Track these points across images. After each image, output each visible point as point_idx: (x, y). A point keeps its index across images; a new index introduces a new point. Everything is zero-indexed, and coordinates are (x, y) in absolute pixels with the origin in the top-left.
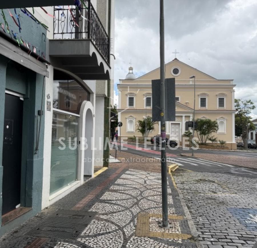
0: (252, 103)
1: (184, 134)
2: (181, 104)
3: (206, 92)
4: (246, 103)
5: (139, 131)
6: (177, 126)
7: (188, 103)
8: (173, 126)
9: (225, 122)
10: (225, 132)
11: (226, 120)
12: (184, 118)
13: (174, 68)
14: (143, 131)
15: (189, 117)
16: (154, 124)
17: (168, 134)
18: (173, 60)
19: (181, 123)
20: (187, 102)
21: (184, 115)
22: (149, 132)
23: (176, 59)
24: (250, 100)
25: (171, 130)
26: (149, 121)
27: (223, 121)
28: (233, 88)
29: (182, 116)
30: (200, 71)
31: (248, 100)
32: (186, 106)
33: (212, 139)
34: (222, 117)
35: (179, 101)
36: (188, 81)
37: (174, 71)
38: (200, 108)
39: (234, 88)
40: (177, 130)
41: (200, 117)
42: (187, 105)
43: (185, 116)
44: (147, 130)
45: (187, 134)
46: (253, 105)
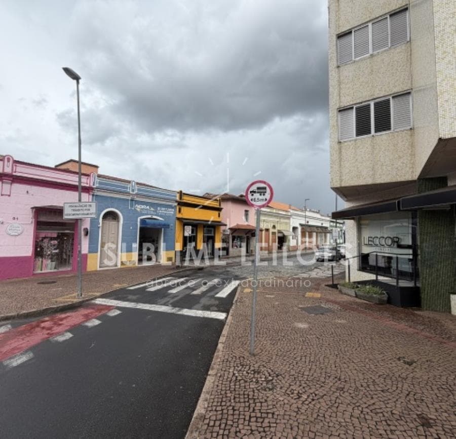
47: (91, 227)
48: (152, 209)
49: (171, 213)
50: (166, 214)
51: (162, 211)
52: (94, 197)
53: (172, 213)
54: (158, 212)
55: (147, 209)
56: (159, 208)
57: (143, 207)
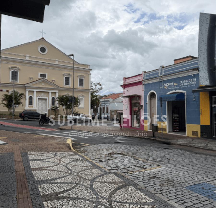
0: (100, 85)
1: (51, 109)
2: (48, 81)
3: (69, 73)
4: (97, 85)
5: (4, 105)
6: (44, 101)
7: (54, 81)
8: (40, 101)
9: (84, 99)
10: (84, 107)
11: (85, 97)
12: (50, 94)
13: (41, 47)
14: (9, 106)
15: (55, 93)
16: (22, 98)
17: (36, 108)
18: (40, 39)
19: (47, 98)
20: (53, 79)
21: (50, 91)
22: (16, 106)
23: (43, 38)
24: (99, 83)
25: (38, 104)
26: (16, 96)
27: (82, 97)
28: (89, 72)
29: (49, 92)
30: (66, 54)
31: (98, 83)
32: (52, 83)
33: (74, 113)
34: (82, 95)
35: (47, 78)
36: (54, 61)
37: (41, 50)
38: (65, 86)
39: (91, 72)
40: (44, 105)
41: (65, 94)
42: (54, 82)
43: (52, 93)
44: (14, 105)
45: (54, 109)
46: (101, 87)
47: (144, 104)
48: (175, 84)
49: (193, 83)
50: (187, 85)
51: (184, 83)
52: (144, 86)
53: (195, 83)
54: (180, 85)
55: (172, 86)
56: (181, 82)
57: (169, 84)
